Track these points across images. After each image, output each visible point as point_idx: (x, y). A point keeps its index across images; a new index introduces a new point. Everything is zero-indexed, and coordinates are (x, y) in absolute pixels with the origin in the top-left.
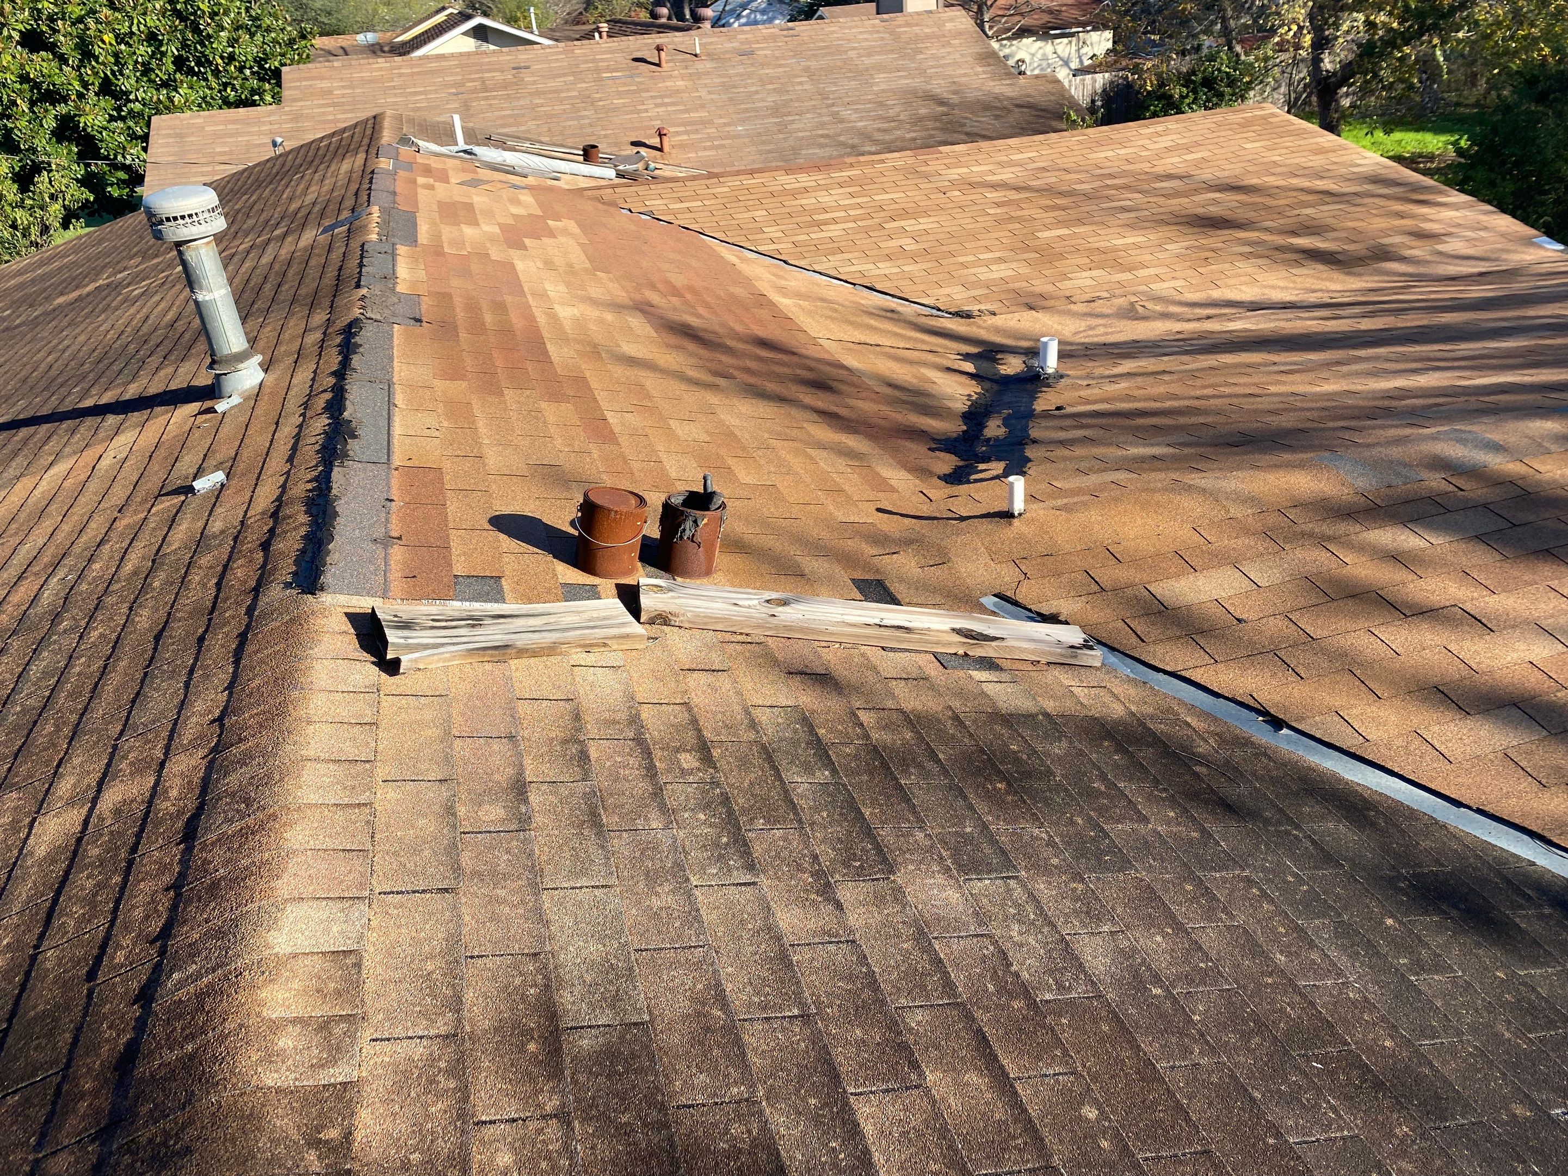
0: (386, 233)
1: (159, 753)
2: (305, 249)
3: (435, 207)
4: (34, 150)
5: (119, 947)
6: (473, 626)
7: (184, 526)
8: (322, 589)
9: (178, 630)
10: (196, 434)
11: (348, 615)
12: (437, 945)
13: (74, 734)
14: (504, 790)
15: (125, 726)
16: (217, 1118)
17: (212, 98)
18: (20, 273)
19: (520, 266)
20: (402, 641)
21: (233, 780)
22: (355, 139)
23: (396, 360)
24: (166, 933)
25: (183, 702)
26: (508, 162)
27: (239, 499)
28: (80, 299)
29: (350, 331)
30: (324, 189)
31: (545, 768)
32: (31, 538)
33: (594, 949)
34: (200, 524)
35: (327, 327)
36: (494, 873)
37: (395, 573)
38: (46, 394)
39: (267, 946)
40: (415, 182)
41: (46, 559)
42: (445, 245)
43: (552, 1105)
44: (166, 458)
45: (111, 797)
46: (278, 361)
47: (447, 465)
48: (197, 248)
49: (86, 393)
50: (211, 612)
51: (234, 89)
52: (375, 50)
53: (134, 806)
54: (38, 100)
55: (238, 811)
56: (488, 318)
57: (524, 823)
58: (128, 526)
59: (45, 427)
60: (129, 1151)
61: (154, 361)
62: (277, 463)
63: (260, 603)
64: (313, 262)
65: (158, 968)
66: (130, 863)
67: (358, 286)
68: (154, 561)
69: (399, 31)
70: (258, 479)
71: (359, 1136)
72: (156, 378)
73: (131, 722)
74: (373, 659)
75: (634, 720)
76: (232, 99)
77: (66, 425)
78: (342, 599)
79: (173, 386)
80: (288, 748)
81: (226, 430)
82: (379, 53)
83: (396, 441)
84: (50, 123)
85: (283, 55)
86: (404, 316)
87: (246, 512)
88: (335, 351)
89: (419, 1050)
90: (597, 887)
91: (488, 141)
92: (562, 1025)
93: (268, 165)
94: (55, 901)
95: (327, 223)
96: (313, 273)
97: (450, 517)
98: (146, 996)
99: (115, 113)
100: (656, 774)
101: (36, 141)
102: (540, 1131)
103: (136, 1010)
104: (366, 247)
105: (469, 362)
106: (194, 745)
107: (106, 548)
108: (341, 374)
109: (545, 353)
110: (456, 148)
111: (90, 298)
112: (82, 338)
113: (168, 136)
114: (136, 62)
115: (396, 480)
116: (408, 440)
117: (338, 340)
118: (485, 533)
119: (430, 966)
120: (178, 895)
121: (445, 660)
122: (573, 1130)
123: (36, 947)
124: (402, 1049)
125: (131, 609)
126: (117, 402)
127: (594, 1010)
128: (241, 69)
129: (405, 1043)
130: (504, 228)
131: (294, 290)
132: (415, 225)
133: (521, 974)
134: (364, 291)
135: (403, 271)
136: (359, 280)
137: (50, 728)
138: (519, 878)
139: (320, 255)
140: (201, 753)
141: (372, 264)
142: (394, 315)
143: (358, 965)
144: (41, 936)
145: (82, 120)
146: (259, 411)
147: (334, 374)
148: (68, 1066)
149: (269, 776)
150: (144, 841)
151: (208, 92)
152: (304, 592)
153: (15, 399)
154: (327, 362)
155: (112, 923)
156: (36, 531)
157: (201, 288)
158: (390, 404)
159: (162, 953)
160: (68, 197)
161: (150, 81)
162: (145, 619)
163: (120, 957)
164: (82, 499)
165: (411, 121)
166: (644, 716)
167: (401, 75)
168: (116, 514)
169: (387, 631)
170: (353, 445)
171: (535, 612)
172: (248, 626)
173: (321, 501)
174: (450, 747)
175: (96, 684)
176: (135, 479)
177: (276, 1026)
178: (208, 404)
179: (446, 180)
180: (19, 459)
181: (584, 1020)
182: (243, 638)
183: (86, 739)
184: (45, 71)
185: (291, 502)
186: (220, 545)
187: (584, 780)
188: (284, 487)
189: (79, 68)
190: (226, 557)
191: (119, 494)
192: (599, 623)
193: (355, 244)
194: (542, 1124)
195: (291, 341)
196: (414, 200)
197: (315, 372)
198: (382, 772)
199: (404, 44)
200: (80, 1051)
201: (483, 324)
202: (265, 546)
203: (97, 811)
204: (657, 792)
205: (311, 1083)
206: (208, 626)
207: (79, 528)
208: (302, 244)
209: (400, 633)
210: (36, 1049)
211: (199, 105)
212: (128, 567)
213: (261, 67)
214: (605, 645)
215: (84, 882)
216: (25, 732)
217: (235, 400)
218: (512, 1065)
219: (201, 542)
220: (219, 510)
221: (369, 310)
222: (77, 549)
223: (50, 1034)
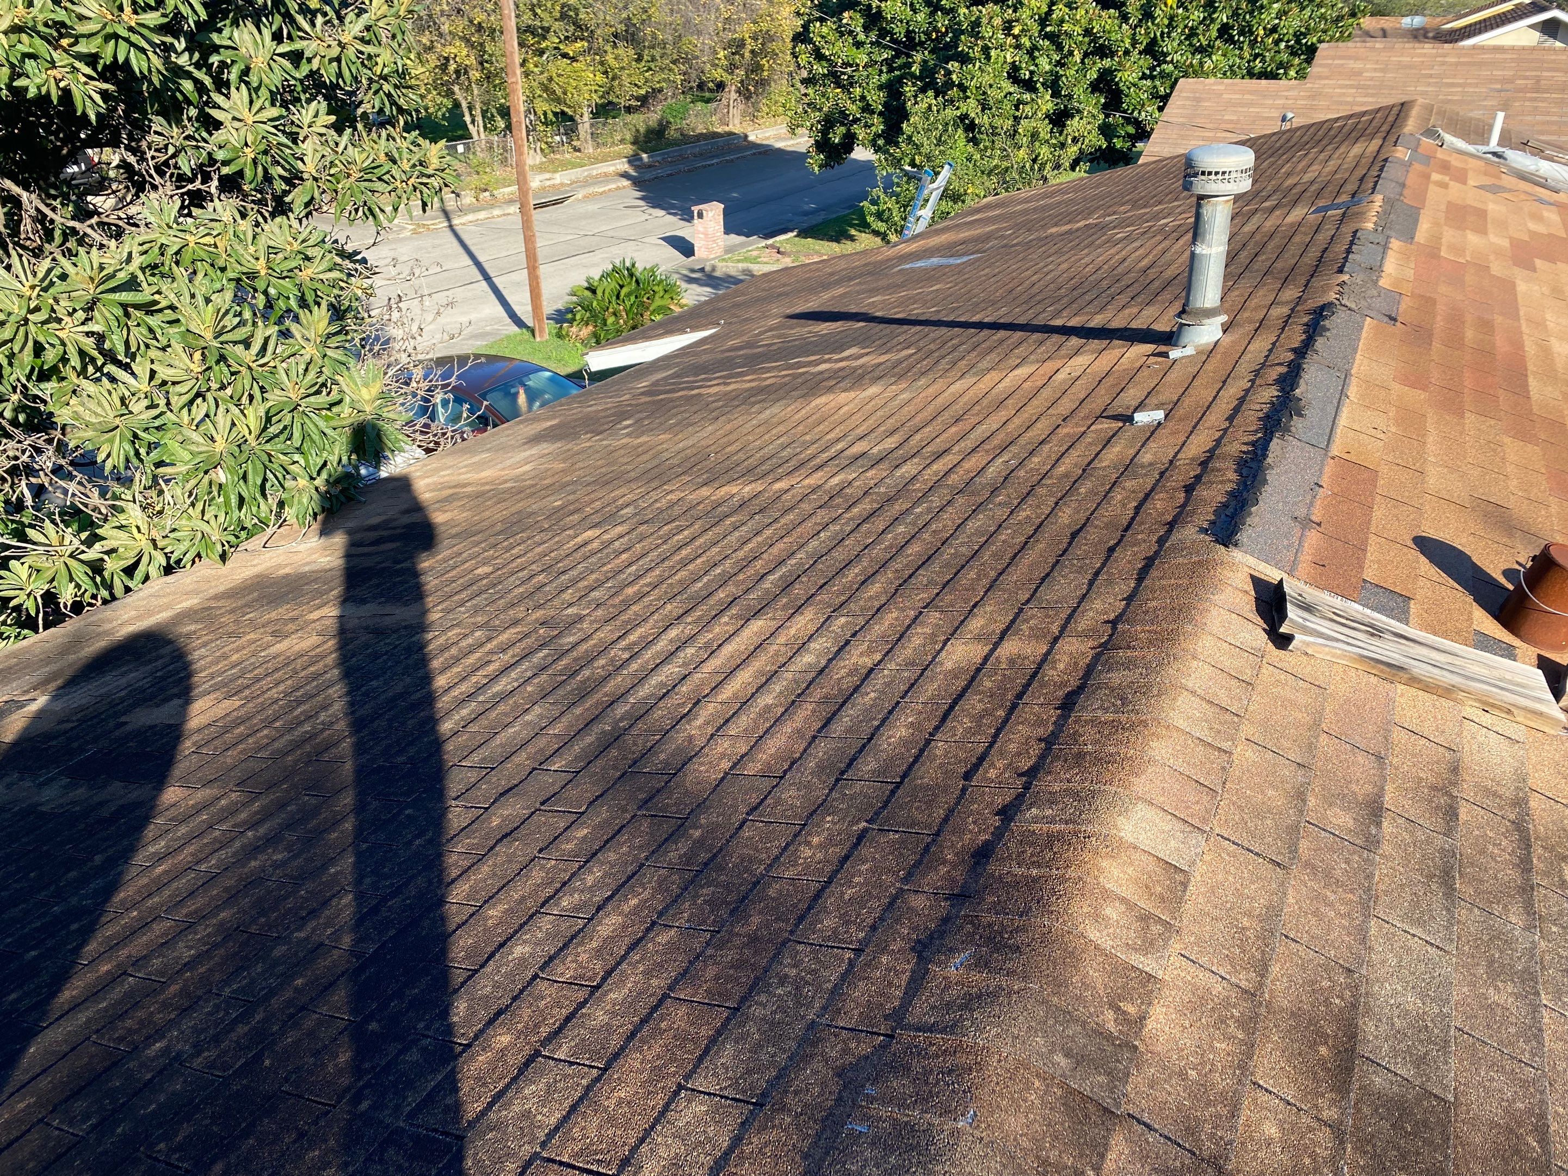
0: (1383, 226)
1: (1055, 629)
2: (1292, 225)
3: (1443, 207)
4: (1070, 97)
5: (992, 765)
6: (1373, 635)
7: (1117, 449)
8: (1236, 545)
9: (1093, 534)
10: (1145, 372)
11: (1253, 577)
12: (1258, 906)
13: (991, 587)
14: (1359, 804)
15: (1032, 596)
16: (1046, 938)
17: (1239, 67)
18: (1027, 201)
19: (1522, 287)
20: (1301, 620)
21: (1116, 678)
22: (1374, 124)
23: (1359, 353)
24: (1032, 773)
25: (1084, 596)
26: (1541, 173)
27: (1172, 440)
28: (1069, 232)
29: (1320, 314)
30: (1327, 170)
31: (1407, 803)
32: (988, 421)
33: (1411, 1001)
34: (1132, 452)
35: (1297, 304)
36: (1328, 874)
37: (1306, 557)
38: (1025, 307)
39: (1115, 826)
40: (1428, 177)
41: (995, 442)
42: (1443, 248)
43: (1330, 1114)
44: (1113, 386)
45: (1009, 648)
46: (1239, 325)
47: (1384, 469)
48: (1216, 204)
49: (1058, 313)
50: (1126, 530)
51: (1263, 61)
52: (1418, 35)
53: (1027, 662)
54: (1092, 53)
55: (1114, 705)
56: (1469, 334)
57: (1372, 843)
58: (1068, 434)
59: (1019, 334)
60: (972, 923)
61: (1123, 299)
62: (1216, 418)
63: (1173, 537)
64: (1297, 239)
65: (1020, 797)
66: (1014, 707)
67: (1340, 271)
68: (1084, 470)
69: (1450, 17)
70: (1194, 427)
71: (1150, 1024)
72: (1121, 314)
73: (1038, 595)
74: (1265, 626)
75: (1520, 803)
76: (1256, 70)
77: (1036, 336)
78: (1251, 561)
79: (1134, 325)
80: (1171, 671)
81: (1172, 376)
82: (1421, 39)
83: (1339, 431)
84: (1093, 75)
85: (1325, 31)
86: (1379, 311)
87: (1177, 453)
88: (1300, 329)
89: (1218, 988)
90: (1432, 944)
91: (1524, 145)
92: (1360, 1049)
93: (1274, 138)
94: (951, 708)
95: (1321, 203)
96: (1294, 249)
97: (1374, 522)
98: (1007, 813)
99: (1148, 72)
100: (1530, 870)
101: (1075, 89)
102: (1311, 1129)
103: (997, 822)
104: (1359, 234)
105: (1435, 376)
106: (1085, 635)
107: (1046, 448)
108: (1301, 352)
109: (1525, 386)
110: (1485, 149)
111: (1079, 233)
112: (1065, 266)
113: (1188, 98)
114: (1186, 26)
115: (1329, 468)
116: (1351, 434)
117: (1306, 319)
118: (1405, 549)
119: (1246, 922)
120: (1048, 749)
121: (1334, 656)
122: (1344, 1149)
123: (931, 734)
124: (1204, 978)
125: (1057, 504)
126: (1082, 328)
127: (1395, 1057)
128: (1277, 43)
129: (1208, 974)
130: (1516, 244)
131: (1268, 264)
132: (1416, 222)
133: (1330, 979)
134: (1345, 277)
135: (1391, 266)
136: (1343, 266)
137: (972, 575)
138: (1352, 891)
139: (1305, 234)
140: (1090, 644)
141: (1360, 253)
142: (1369, 308)
143: (1185, 885)
144: (937, 728)
145: (1119, 75)
146: (1209, 367)
147: (1294, 350)
148: (937, 834)
149: (1149, 686)
150: (1029, 693)
151: (1238, 61)
152: (1217, 541)
153: (999, 305)
154: (1288, 338)
155: (991, 745)
156: (993, 417)
157: (1203, 242)
158: (1343, 393)
159: (1027, 787)
160: (1087, 141)
161: (1191, 45)
162: (1066, 517)
163: (992, 773)
164: (1035, 402)
165: (1441, 113)
166: (1532, 804)
167: (1443, 64)
168: (1060, 422)
169: (1289, 606)
170: (1297, 424)
171: (1442, 647)
172: (1157, 553)
173: (1253, 465)
174: (1317, 737)
175: (1015, 555)
176: (1082, 396)
177: (1107, 895)
178: (1162, 348)
179: (1464, 182)
180: (993, 355)
181: (1383, 1058)
182: (1149, 563)
183: (997, 594)
184: (1107, 27)
185: (1224, 457)
186: (1146, 475)
187: (1444, 834)
188: (1218, 442)
189: (1136, 26)
190: (1149, 487)
191: (1065, 406)
192: (1511, 687)
193: (1347, 230)
194: (1315, 1125)
195: (1256, 309)
196: (1422, 196)
197: (1274, 344)
198: (1247, 730)
199: (1453, 32)
200: (948, 828)
201: (1462, 339)
202: (1189, 489)
203: (996, 654)
204: (1527, 890)
205: (1123, 957)
206: (1120, 541)
207: (1028, 424)
208: (1290, 219)
209: (1300, 612)
210: (917, 809)
211: (1224, 74)
212: (1061, 469)
213: (1298, 41)
214: (1509, 712)
215: (974, 703)
216: (954, 571)
217: (1189, 351)
218: (1300, 1054)
219: (1129, 467)
220: (1152, 445)
221: (1346, 297)
222: (1022, 441)
223: (929, 804)
